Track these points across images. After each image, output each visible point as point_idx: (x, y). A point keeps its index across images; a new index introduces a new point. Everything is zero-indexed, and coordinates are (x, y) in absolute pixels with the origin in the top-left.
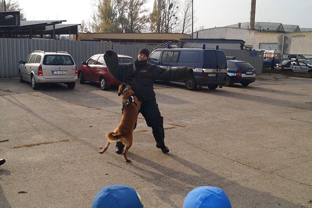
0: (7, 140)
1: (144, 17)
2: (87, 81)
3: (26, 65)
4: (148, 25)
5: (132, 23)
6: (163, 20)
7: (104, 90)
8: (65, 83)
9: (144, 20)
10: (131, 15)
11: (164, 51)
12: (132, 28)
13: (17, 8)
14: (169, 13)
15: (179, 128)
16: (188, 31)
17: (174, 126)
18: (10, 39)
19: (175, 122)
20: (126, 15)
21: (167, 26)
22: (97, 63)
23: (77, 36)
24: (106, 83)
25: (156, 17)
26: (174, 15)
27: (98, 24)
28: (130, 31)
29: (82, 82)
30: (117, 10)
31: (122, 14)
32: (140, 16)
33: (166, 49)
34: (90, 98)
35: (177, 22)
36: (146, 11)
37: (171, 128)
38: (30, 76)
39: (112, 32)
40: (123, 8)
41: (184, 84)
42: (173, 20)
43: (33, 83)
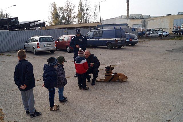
0: (41, 80)
1: (75, 16)
3: (29, 43)
4: (77, 19)
5: (69, 20)
6: (84, 17)
7: (69, 52)
8: (49, 51)
9: (74, 17)
10: (68, 15)
11: (94, 31)
12: (69, 22)
14: (86, 13)
20: (65, 15)
21: (86, 20)
23: (45, 27)
24: (70, 49)
25: (80, 16)
26: (89, 14)
30: (61, 13)
31: (63, 15)
32: (72, 15)
33: (96, 30)
35: (91, 17)
36: (75, 13)
38: (32, 49)
40: (63, 12)
41: (106, 47)
42: (88, 16)
43: (34, 52)
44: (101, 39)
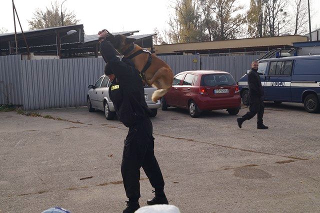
0: (91, 177)
1: (239, 16)
2: (171, 107)
3: (97, 90)
4: (245, 26)
5: (222, 27)
6: (266, 18)
7: (195, 117)
9: (239, 20)
10: (220, 15)
11: (271, 62)
12: (223, 33)
13: (73, 19)
14: (274, 8)
15: (299, 161)
16: (303, 31)
17: (293, 160)
18: (71, 59)
19: (293, 154)
20: (214, 16)
21: (272, 26)
22: (184, 83)
24: (196, 109)
25: (255, 16)
26: (282, 10)
27: (176, 32)
28: (221, 37)
29: (165, 108)
30: (201, 10)
31: (208, 14)
32: (233, 15)
33: (275, 58)
34: (177, 127)
35: (287, 19)
36: (241, 8)
37: (289, 162)
38: (102, 103)
39: (197, 41)
40: (209, 7)
41: (302, 105)
42: (280, 16)
43: (107, 112)
44: (287, 84)
